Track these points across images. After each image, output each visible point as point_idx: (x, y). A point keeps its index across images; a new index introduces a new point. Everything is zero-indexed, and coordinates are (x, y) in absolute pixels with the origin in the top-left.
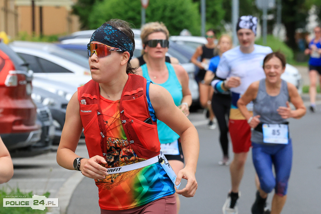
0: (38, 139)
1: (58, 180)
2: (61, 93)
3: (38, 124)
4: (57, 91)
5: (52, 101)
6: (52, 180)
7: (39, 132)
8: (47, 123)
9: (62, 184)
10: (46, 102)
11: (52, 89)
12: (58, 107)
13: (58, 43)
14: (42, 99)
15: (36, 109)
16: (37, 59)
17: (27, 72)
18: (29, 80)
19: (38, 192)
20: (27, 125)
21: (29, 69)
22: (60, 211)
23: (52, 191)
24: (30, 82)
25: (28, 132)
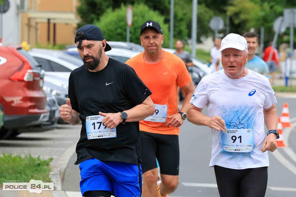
0: (47, 119)
1: (60, 149)
3: (47, 108)
4: (63, 86)
5: (59, 92)
6: (56, 149)
7: (48, 114)
8: (54, 108)
9: (63, 152)
10: (54, 93)
12: (63, 97)
13: (65, 51)
14: (51, 91)
15: (46, 98)
16: (49, 61)
17: (41, 71)
18: (41, 76)
19: (45, 157)
20: (39, 109)
21: (42, 69)
22: (60, 172)
23: (55, 157)
24: (42, 78)
25: (40, 114)
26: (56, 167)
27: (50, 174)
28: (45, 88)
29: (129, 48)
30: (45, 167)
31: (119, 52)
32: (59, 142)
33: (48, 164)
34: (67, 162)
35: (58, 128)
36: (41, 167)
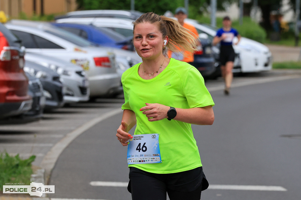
0: (29, 108)
1: (46, 145)
2: (53, 67)
3: (29, 95)
5: (45, 74)
6: (42, 145)
7: (31, 102)
8: (38, 94)
9: (50, 149)
10: (39, 75)
11: (45, 63)
12: (49, 80)
13: (53, 22)
14: (36, 72)
15: (27, 81)
16: (32, 36)
17: (20, 48)
18: (21, 55)
19: (25, 156)
20: (19, 95)
21: (22, 45)
22: (45, 173)
23: (39, 155)
24: (22, 57)
25: (20, 101)
26: (40, 168)
27: (32, 177)
28: (26, 69)
29: (133, 18)
30: (26, 168)
31: (120, 23)
32: (46, 136)
33: (29, 165)
34: (54, 161)
35: (44, 119)
36: (20, 167)
